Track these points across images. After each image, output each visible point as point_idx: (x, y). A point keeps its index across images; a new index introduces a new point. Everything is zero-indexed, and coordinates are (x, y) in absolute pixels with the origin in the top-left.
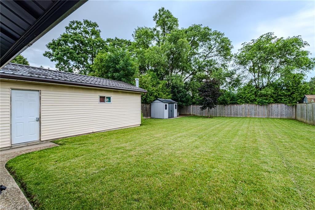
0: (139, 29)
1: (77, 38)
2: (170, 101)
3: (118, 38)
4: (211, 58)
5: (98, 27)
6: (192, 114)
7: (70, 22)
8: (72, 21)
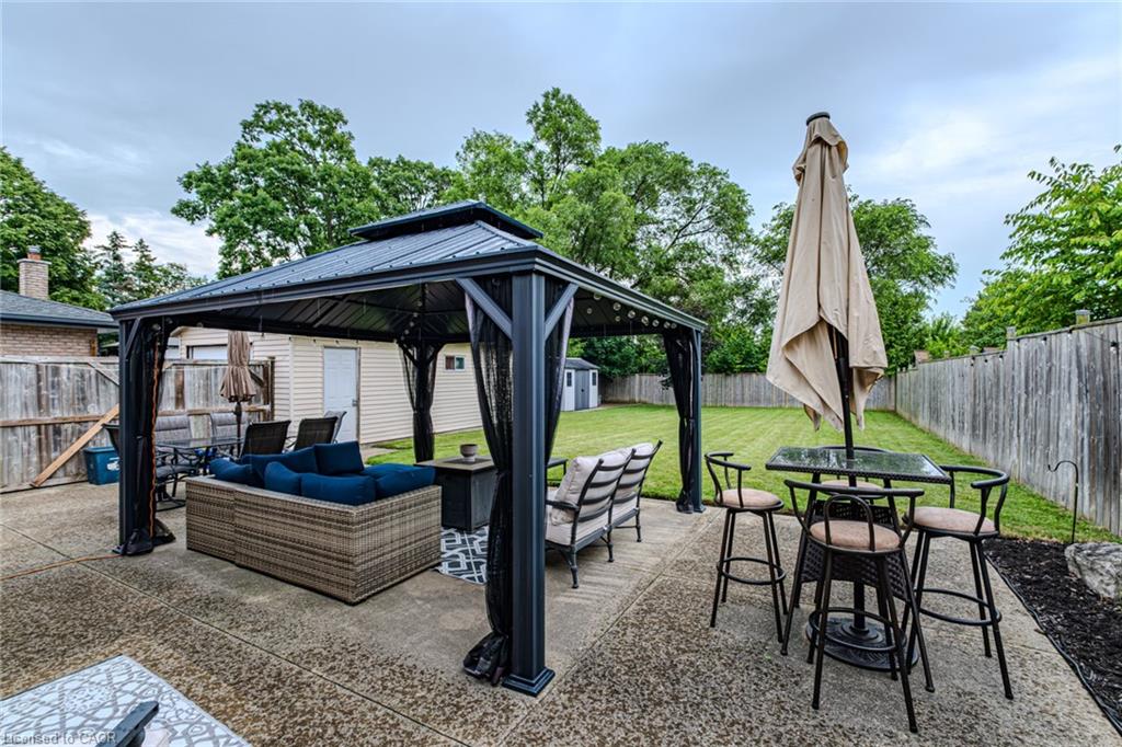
0: (478, 135)
1: (288, 163)
2: (577, 362)
3: (406, 160)
4: (692, 238)
5: (345, 123)
6: (637, 399)
7: (257, 106)
8: (264, 103)
